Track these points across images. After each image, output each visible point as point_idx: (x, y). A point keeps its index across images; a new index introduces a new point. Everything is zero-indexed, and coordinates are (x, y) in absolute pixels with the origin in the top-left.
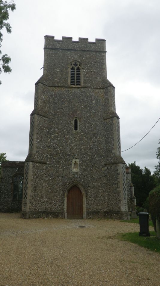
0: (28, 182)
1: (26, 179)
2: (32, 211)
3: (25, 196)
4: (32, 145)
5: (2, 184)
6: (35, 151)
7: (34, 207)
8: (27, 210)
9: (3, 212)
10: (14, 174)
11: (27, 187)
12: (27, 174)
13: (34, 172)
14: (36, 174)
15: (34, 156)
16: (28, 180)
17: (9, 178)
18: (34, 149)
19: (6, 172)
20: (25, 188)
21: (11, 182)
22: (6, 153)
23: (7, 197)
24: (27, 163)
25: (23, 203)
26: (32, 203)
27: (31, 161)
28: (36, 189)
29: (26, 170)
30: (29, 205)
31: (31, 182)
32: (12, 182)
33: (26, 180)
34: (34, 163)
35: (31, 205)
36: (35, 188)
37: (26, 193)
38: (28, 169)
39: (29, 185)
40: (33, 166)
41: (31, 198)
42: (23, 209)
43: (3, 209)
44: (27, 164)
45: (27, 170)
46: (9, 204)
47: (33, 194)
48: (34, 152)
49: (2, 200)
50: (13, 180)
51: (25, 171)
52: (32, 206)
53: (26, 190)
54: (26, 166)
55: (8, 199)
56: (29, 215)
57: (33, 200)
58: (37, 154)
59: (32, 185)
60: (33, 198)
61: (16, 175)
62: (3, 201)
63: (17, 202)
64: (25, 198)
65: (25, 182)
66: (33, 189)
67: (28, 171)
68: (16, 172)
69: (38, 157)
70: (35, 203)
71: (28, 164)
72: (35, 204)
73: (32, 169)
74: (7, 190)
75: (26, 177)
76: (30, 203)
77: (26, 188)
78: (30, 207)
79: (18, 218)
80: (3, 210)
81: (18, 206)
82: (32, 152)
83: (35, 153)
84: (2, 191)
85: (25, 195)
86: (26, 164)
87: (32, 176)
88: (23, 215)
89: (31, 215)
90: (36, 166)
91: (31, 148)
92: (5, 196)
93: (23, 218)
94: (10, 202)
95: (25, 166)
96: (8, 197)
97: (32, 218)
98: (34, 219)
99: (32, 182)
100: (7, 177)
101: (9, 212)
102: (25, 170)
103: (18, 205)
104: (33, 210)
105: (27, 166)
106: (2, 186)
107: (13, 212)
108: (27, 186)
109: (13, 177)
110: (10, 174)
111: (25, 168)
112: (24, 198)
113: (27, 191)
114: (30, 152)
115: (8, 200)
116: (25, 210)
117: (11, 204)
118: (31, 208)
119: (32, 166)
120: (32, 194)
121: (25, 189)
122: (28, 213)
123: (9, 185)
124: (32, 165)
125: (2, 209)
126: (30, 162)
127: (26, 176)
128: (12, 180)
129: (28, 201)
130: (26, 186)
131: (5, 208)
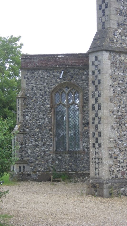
0: (102, 105)
1: (97, 96)
2: (117, 177)
3: (97, 141)
4: (106, 7)
5: (26, 112)
6: (116, 23)
7: (121, 169)
8: (105, 174)
9: (34, 180)
10: (54, 86)
11: (100, 118)
12: (96, 83)
13: (114, 79)
14: (119, 84)
15: (111, 36)
16: (100, 100)
17: (43, 96)
18: (112, 17)
19: (33, 82)
20: (94, 119)
21: (49, 106)
22: (20, 37)
23: (41, 143)
24: (96, 54)
25: (91, 157)
26: (116, 158)
27: (107, 51)
28: (123, 122)
29: (93, 73)
30: (107, 162)
31: (110, 103)
32: (52, 108)
33: (96, 100)
34: (113, 54)
35: (112, 163)
36: (120, 119)
37: (97, 133)
38: (99, 71)
39: (104, 112)
40: (113, 63)
41: (112, 145)
42: (92, 172)
43: (34, 172)
44: (96, 58)
45: (96, 73)
46: (47, 160)
47: (115, 134)
48: (112, 26)
49: (29, 151)
50: (52, 102)
51: (91, 77)
52: (116, 166)
53: (97, 126)
54: (93, 64)
55: (43, 148)
56: (110, 187)
57: (116, 151)
58: (120, 31)
59: (112, 111)
60: (117, 146)
61: (59, 90)
62: (31, 153)
63: (67, 155)
64: (97, 145)
65: (93, 105)
66: (116, 122)
67: (99, 77)
68: (59, 81)
69: (123, 38)
70: (121, 157)
71: (99, 59)
72: (122, 161)
73: (110, 71)
74: (40, 127)
75: (97, 93)
76: (111, 156)
77: (97, 119)
78: (110, 167)
79: (82, 195)
80: (34, 176)
81: (71, 166)
82: (107, 26)
83: (116, 27)
84: (27, 130)
85: (95, 139)
86: (92, 58)
87: (112, 89)
88: (94, 186)
89: (116, 188)
90: (118, 62)
91: (104, 15)
92: (36, 141)
93: (94, 195)
94: (50, 155)
95: (90, 63)
96: (44, 145)
97: (118, 195)
98: (122, 197)
99: (112, 105)
100: (38, 95)
101: (50, 180)
102: (91, 73)
103: (71, 163)
104: (119, 176)
105: (96, 63)
106: (27, 117)
107: (59, 181)
108: (100, 114)
109: (53, 95)
110: (45, 87)
111: (92, 68)
112: (94, 146)
113: (100, 128)
114: (101, 27)
115: (44, 151)
116: (97, 176)
117: (53, 161)
118: (113, 171)
119: (109, 62)
120: (112, 136)
121: (93, 123)
122: (107, 183)
123: (44, 115)
124: (110, 59)
125: (31, 173)
126: (104, 53)
127: (96, 89)
128: (49, 102)
129: (105, 153)
130: (97, 115)
131: (40, 171)
